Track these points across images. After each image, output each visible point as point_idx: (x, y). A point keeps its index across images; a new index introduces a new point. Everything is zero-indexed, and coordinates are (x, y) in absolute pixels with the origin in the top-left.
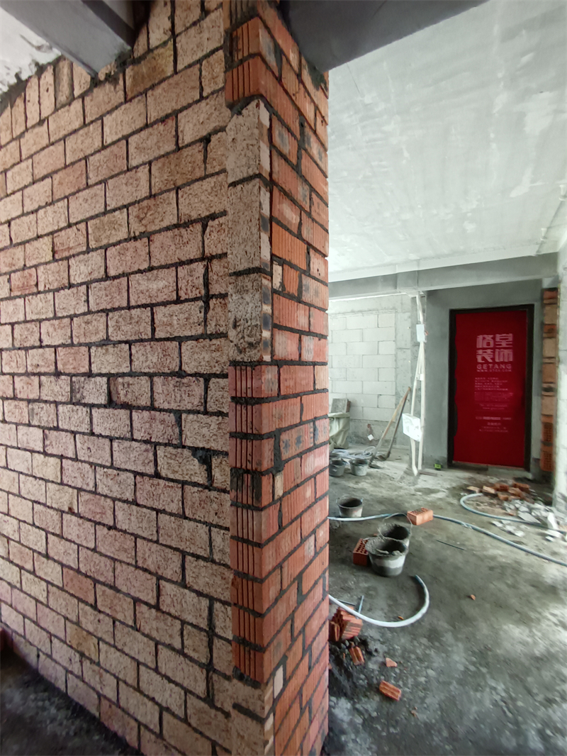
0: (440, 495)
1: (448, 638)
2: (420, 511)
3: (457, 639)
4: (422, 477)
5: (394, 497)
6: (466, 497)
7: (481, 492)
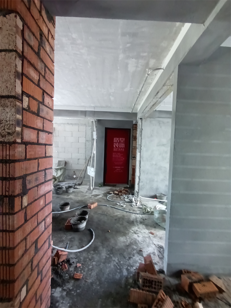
0: (100, 196)
1: (101, 248)
2: (93, 203)
3: (103, 248)
4: (94, 190)
5: (83, 200)
6: (109, 196)
7: (113, 193)
